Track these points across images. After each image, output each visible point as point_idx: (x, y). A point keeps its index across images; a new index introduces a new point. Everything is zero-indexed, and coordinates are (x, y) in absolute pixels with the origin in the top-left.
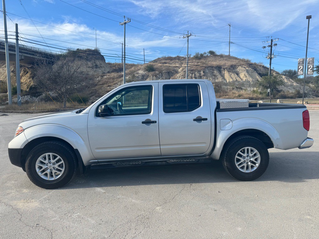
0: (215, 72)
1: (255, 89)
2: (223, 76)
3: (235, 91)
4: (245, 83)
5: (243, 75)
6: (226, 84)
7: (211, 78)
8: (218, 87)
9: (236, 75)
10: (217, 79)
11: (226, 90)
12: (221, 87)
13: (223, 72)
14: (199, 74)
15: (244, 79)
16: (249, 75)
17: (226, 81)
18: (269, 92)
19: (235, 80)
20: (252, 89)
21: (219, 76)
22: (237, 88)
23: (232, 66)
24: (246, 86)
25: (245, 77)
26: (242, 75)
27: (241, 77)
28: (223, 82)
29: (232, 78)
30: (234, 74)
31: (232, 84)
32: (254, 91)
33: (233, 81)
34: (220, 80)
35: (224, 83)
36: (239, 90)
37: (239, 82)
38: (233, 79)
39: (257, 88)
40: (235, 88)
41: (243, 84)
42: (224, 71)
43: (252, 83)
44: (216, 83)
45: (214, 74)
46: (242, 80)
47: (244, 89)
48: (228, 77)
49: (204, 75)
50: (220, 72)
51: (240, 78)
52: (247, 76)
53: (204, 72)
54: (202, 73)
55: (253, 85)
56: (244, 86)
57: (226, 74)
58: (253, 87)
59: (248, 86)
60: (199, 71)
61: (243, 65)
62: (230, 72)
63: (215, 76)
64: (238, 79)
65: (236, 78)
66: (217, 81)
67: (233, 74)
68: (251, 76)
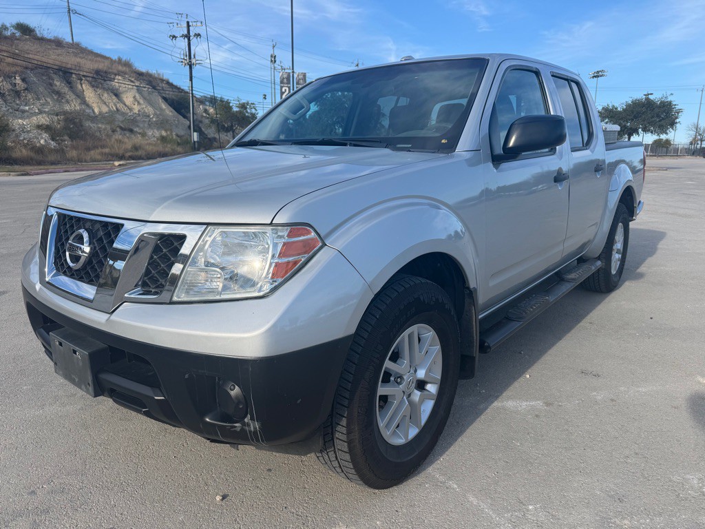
0: (58, 84)
1: (164, 133)
2: (80, 96)
3: (120, 137)
4: (138, 118)
5: (132, 99)
6: (94, 118)
7: (49, 100)
8: (74, 123)
9: (114, 97)
10: (68, 102)
11: (98, 134)
12: (82, 126)
13: (80, 87)
14: (11, 84)
15: (136, 108)
16: (145, 98)
17: (93, 111)
18: (194, 142)
19: (115, 108)
20: (157, 134)
21: (70, 96)
22: (121, 128)
23: (98, 72)
24: (141, 125)
25: (136, 103)
26: (128, 98)
27: (128, 103)
28: (84, 111)
29: (105, 103)
30: (108, 93)
31: (109, 118)
32: (163, 139)
33: (110, 111)
34: (74, 106)
35: (89, 115)
36: (128, 135)
37: (123, 114)
38: (108, 106)
39: (166, 131)
40: (118, 129)
41: (134, 121)
42: (81, 84)
43: (154, 119)
44: (65, 113)
45: (56, 88)
46: (131, 109)
47: (140, 133)
48: (96, 101)
49: (26, 89)
50: (69, 83)
51: (125, 105)
52: (141, 101)
53: (23, 80)
54: (18, 80)
55: (156, 123)
56: (138, 126)
57: (90, 94)
58: (158, 130)
59: (146, 125)
60: (10, 77)
61: (125, 73)
62: (97, 87)
63: (58, 93)
64: (120, 106)
65: (116, 105)
66: (67, 108)
67: (106, 95)
68: (150, 103)
